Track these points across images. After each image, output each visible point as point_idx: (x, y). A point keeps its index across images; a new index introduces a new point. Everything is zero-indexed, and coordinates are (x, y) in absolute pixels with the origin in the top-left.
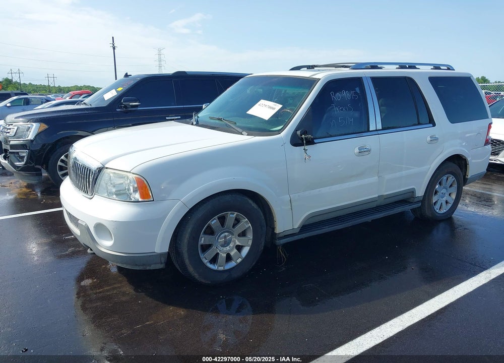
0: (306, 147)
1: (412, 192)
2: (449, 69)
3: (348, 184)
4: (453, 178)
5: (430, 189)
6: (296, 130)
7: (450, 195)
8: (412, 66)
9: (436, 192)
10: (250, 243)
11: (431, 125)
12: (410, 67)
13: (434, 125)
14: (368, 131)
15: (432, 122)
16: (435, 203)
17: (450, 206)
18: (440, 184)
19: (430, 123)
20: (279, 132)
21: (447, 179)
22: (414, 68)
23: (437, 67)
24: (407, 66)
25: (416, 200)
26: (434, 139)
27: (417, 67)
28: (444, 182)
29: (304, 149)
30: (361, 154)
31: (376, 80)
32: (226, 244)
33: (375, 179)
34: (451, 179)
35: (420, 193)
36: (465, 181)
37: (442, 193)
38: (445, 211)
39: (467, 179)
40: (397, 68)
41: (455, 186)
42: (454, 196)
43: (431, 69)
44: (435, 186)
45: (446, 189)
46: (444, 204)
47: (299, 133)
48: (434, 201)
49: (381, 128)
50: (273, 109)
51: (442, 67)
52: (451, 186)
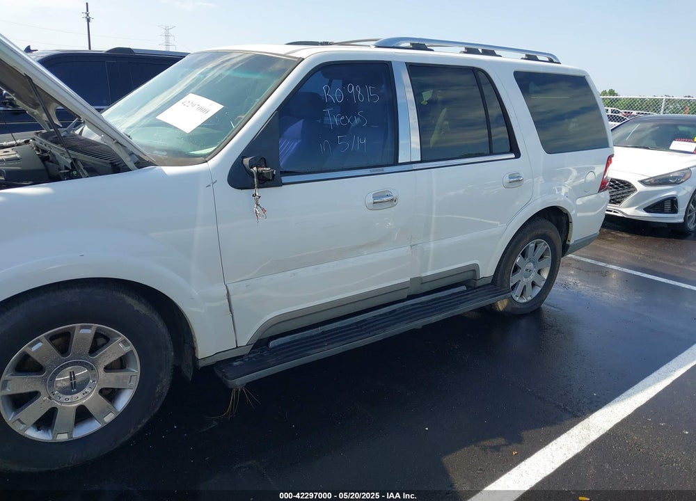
0: (259, 192)
1: (474, 270)
2: (551, 61)
3: (351, 260)
4: (545, 244)
5: (507, 263)
6: (242, 156)
7: (539, 272)
8: (489, 52)
9: (516, 269)
10: (135, 383)
11: (513, 156)
12: (486, 52)
13: (518, 155)
14: (396, 163)
15: (514, 149)
16: (513, 287)
17: (538, 290)
18: (524, 255)
19: (511, 151)
20: (205, 158)
21: (536, 246)
22: (492, 53)
23: (531, 57)
24: (481, 51)
25: (479, 283)
26: (515, 180)
27: (497, 52)
28: (530, 252)
29: (254, 195)
30: (377, 206)
31: (415, 69)
32: (75, 387)
33: (405, 250)
34: (544, 246)
35: (487, 270)
36: (565, 249)
37: (527, 270)
38: (529, 298)
39: (568, 246)
40: (461, 52)
41: (549, 257)
42: (545, 275)
43: (522, 59)
44: (516, 258)
45: (534, 263)
46: (529, 287)
47: (246, 161)
48: (511, 285)
49: (420, 160)
50: (206, 111)
51: (539, 58)
52: (542, 257)
